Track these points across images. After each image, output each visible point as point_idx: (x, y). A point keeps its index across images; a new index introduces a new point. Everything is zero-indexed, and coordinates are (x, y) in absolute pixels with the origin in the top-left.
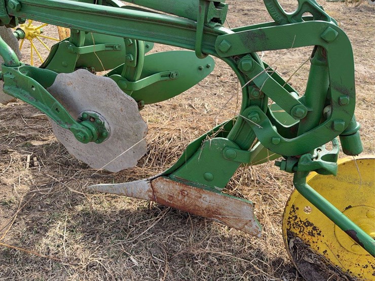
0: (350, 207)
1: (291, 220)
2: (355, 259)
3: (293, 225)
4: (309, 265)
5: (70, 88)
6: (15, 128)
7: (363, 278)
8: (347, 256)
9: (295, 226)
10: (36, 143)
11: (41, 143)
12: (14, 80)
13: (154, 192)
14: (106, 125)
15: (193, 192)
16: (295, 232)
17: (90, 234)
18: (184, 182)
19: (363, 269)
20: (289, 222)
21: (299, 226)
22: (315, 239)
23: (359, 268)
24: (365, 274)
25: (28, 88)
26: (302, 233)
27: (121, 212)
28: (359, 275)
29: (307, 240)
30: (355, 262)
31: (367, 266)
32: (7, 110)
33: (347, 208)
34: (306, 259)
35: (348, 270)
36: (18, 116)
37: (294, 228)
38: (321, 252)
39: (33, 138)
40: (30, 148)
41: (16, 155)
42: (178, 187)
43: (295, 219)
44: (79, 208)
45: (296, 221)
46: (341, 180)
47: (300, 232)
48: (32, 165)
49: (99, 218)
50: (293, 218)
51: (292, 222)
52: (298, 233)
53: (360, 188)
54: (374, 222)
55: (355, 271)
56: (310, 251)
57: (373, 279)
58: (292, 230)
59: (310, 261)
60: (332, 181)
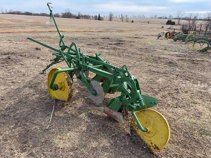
0: (147, 123)
5: (93, 84)
6: (82, 93)
7: (148, 144)
8: (145, 137)
10: (86, 97)
11: (87, 98)
12: (84, 81)
13: (104, 110)
14: (97, 92)
15: (111, 111)
17: (89, 117)
18: (110, 108)
22: (138, 130)
25: (86, 83)
26: (135, 128)
27: (98, 115)
29: (136, 130)
30: (147, 139)
31: (149, 141)
32: (82, 88)
35: (145, 141)
36: (84, 90)
38: (139, 134)
39: (85, 96)
40: (84, 98)
41: (80, 99)
42: (109, 109)
44: (89, 112)
46: (145, 115)
48: (83, 102)
49: (92, 115)
53: (150, 118)
54: (151, 127)
55: (147, 141)
56: (136, 133)
57: (151, 145)
58: (133, 127)
59: (134, 134)
60: (144, 115)
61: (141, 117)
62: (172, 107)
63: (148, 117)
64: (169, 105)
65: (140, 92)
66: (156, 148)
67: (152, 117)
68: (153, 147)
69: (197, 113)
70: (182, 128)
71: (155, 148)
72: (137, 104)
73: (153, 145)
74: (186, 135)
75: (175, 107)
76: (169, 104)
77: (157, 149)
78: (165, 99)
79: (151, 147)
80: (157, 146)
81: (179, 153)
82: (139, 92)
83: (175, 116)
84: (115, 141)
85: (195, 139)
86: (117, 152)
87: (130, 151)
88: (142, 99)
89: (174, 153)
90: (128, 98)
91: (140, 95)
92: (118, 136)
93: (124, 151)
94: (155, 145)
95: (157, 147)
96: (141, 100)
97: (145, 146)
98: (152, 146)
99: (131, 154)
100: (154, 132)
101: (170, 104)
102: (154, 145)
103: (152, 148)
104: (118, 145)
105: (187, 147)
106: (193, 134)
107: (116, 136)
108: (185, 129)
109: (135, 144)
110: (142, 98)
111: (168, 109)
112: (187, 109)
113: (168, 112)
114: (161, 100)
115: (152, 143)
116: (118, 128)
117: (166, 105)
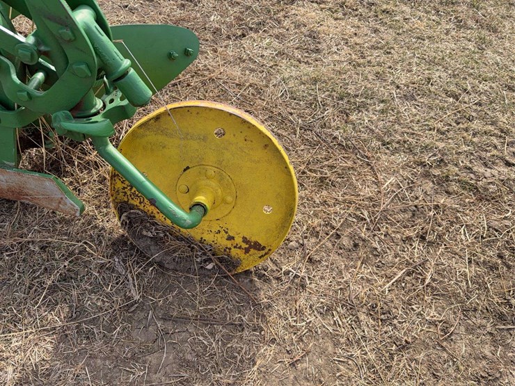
0: (188, 168)
1: (126, 190)
2: (206, 226)
3: (131, 196)
4: (149, 240)
7: (218, 244)
9: (133, 197)
16: (135, 204)
19: (216, 235)
20: (125, 193)
21: (137, 196)
23: (212, 235)
24: (219, 239)
26: (143, 205)
28: (213, 241)
29: (150, 212)
30: (206, 229)
31: (219, 232)
33: (185, 170)
34: (144, 233)
35: (202, 238)
37: (133, 199)
38: (168, 222)
43: (131, 189)
45: (133, 191)
46: (170, 136)
47: (140, 203)
50: (129, 188)
51: (129, 193)
52: (138, 204)
53: (194, 144)
54: (213, 183)
55: (209, 238)
56: (154, 224)
57: (229, 244)
58: (131, 202)
59: (150, 234)
60: (161, 138)
61: (152, 150)
62: (229, 37)
63: (183, 142)
64: (216, 32)
65: (99, 20)
66: (251, 247)
67: (205, 139)
68: (240, 248)
69: (305, 36)
70: (291, 114)
71: (247, 251)
72: (108, 93)
73: (238, 240)
74: (309, 135)
75: (239, 33)
76: (217, 29)
77: (255, 248)
78: (197, 8)
79: (233, 249)
80: (253, 239)
81: (316, 215)
82: (94, 25)
83: (252, 70)
84: (70, 307)
85: (335, 138)
86: (105, 359)
87: (160, 319)
88: (126, 63)
89: (305, 228)
90: (40, 76)
91: (105, 38)
92: (77, 274)
93: (134, 334)
94: (245, 240)
95: (256, 243)
96: (125, 73)
97: (210, 260)
98: (235, 247)
99: (169, 326)
100: (229, 199)
101: (217, 26)
102: (241, 240)
103: (234, 252)
104: (93, 321)
105: (327, 181)
106: (327, 124)
107: (64, 278)
108: (300, 116)
109: (168, 269)
110: (126, 56)
111: (220, 50)
112: (276, 31)
113: (227, 62)
114: (184, 20)
115: (230, 238)
116: (59, 227)
117: (209, 36)
